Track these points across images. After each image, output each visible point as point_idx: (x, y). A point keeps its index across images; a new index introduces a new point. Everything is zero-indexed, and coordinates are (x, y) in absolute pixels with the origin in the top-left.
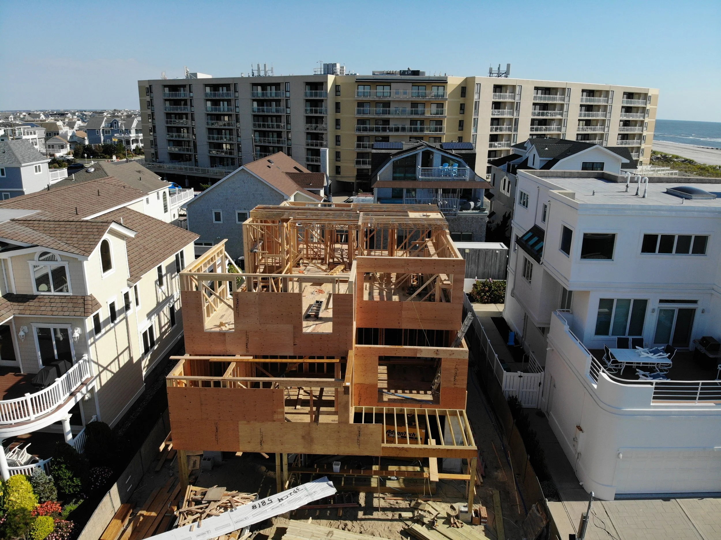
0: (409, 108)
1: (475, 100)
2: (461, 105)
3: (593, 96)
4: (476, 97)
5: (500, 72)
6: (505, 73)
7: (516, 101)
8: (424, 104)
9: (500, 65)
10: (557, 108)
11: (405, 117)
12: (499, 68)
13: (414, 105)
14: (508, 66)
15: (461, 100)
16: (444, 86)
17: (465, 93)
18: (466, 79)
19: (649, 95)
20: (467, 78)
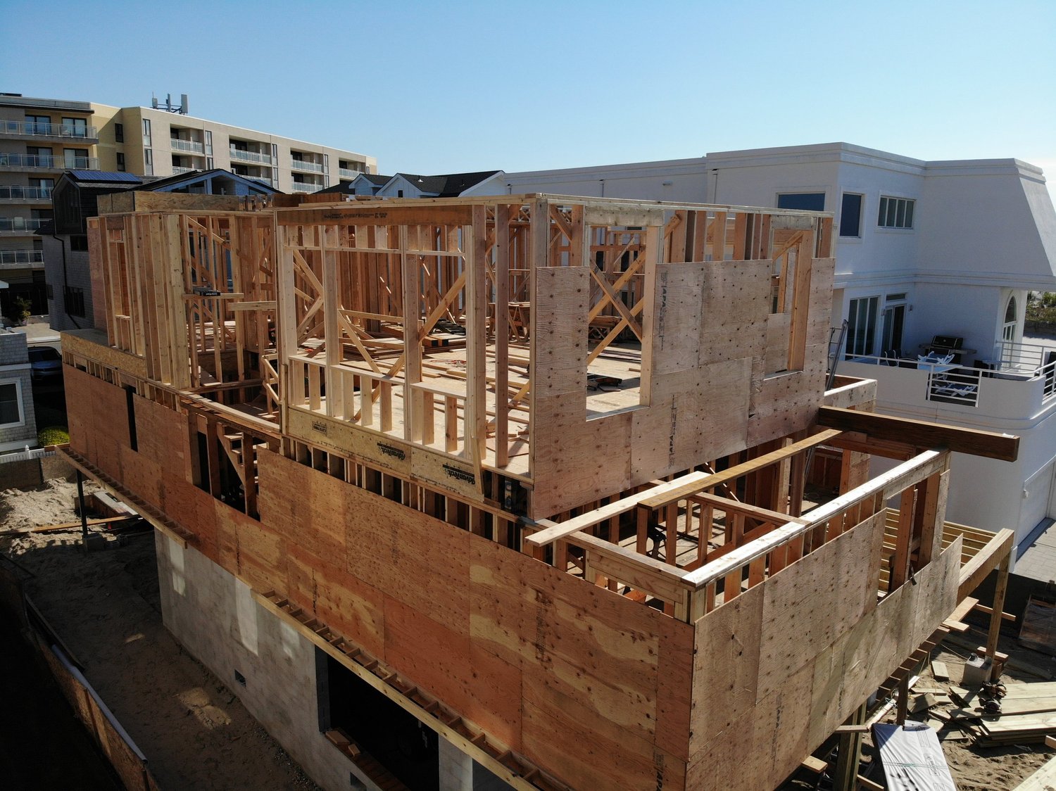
0: (23, 155)
1: (144, 148)
2: (119, 155)
3: (301, 160)
4: (145, 142)
5: (172, 107)
6: (179, 109)
7: (207, 156)
8: (51, 149)
9: (169, 95)
10: (263, 172)
11: (19, 170)
12: (168, 101)
13: (33, 148)
14: (184, 98)
15: (118, 147)
16: (85, 120)
17: (122, 135)
18: (121, 111)
19: (367, 165)
20: (122, 109)
